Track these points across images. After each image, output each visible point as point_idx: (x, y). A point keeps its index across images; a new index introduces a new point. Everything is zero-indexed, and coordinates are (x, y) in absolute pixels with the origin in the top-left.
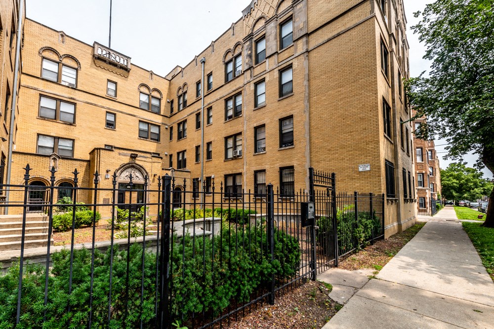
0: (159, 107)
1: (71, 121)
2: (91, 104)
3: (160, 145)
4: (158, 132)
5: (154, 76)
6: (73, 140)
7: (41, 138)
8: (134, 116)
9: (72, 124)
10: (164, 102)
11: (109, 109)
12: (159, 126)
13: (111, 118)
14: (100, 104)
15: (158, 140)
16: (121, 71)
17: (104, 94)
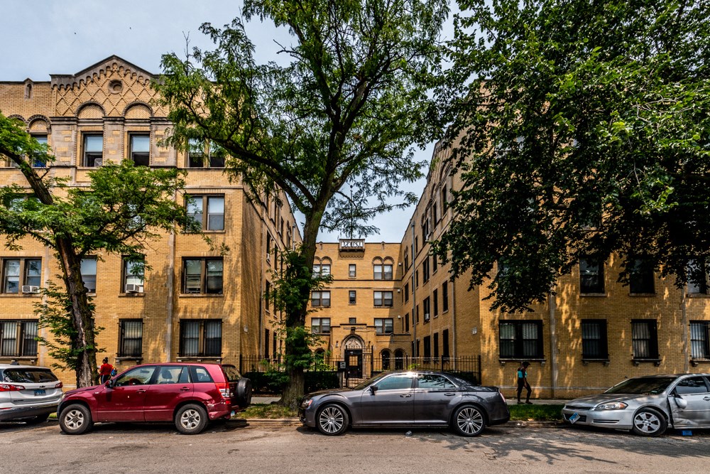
0: (391, 273)
1: (328, 305)
2: (339, 288)
3: (393, 310)
4: (391, 298)
5: (385, 245)
6: (330, 318)
7: (314, 321)
8: (369, 288)
9: (328, 307)
10: (395, 267)
11: (351, 288)
12: (392, 292)
13: (352, 295)
14: (345, 286)
15: (391, 306)
16: (358, 253)
17: (347, 277)
